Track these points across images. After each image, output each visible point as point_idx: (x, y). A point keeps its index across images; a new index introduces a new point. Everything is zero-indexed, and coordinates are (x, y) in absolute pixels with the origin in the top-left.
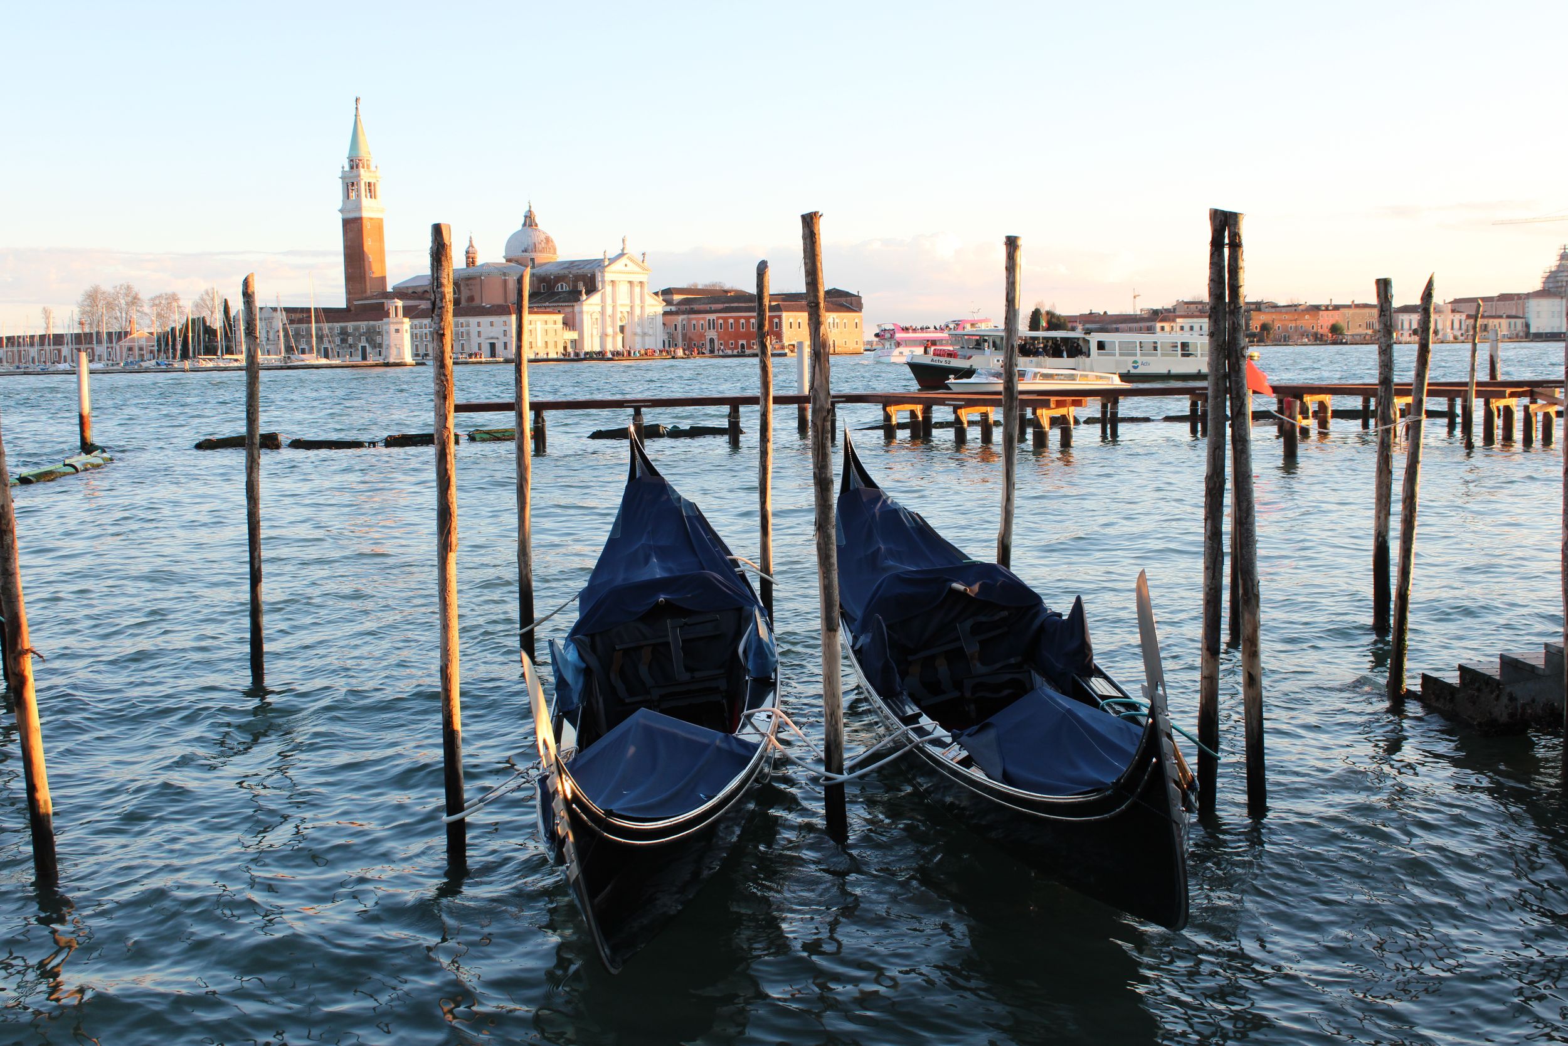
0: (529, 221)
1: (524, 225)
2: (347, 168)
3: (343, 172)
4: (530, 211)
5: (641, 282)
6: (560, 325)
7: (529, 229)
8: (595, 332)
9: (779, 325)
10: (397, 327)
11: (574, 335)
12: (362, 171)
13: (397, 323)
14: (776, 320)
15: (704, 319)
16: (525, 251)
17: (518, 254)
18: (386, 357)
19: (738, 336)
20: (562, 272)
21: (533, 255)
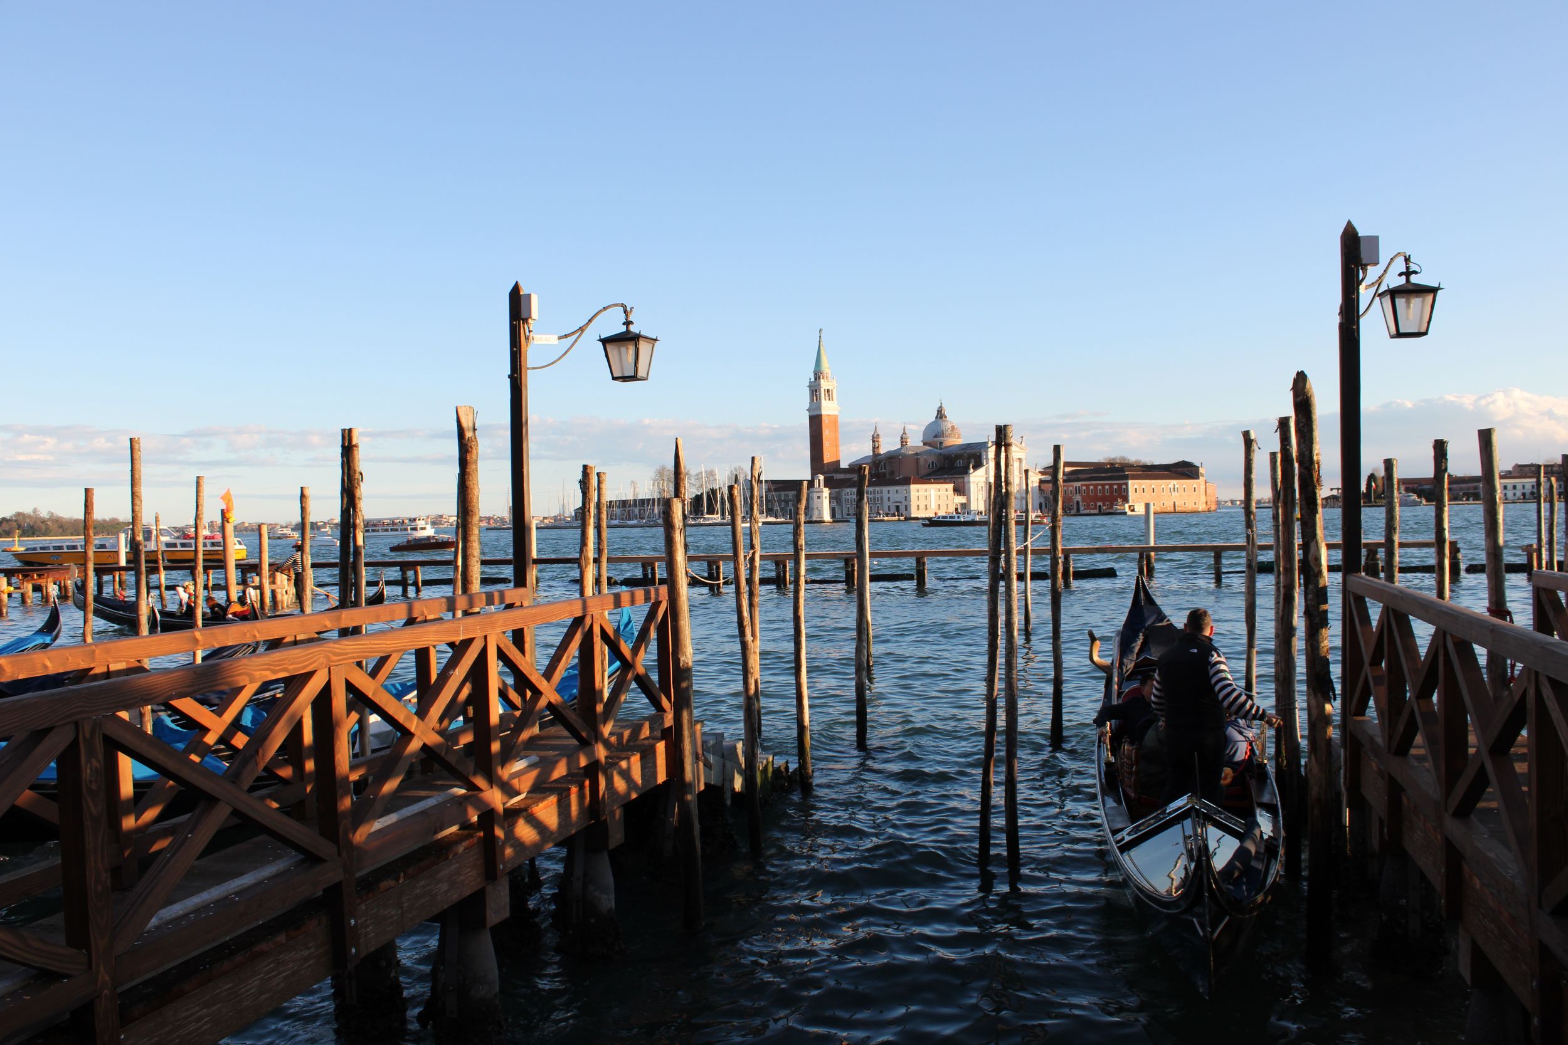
0: (940, 415)
1: (937, 417)
2: (813, 380)
3: (810, 382)
4: (941, 407)
5: (1019, 459)
6: (951, 492)
7: (940, 421)
8: (980, 497)
9: (1126, 490)
10: (818, 494)
11: (962, 499)
12: (822, 381)
13: (818, 492)
14: (1124, 487)
15: (1072, 486)
16: (936, 436)
17: (931, 439)
18: (811, 517)
19: (1096, 499)
20: (959, 452)
21: (941, 439)
